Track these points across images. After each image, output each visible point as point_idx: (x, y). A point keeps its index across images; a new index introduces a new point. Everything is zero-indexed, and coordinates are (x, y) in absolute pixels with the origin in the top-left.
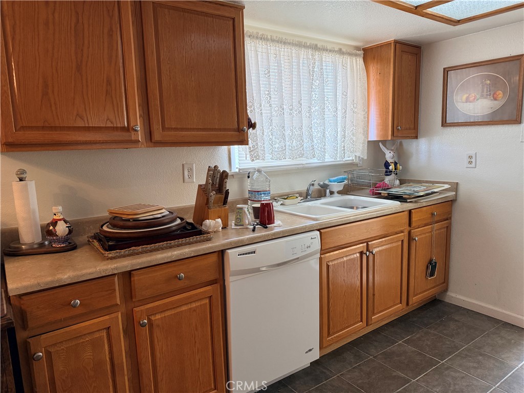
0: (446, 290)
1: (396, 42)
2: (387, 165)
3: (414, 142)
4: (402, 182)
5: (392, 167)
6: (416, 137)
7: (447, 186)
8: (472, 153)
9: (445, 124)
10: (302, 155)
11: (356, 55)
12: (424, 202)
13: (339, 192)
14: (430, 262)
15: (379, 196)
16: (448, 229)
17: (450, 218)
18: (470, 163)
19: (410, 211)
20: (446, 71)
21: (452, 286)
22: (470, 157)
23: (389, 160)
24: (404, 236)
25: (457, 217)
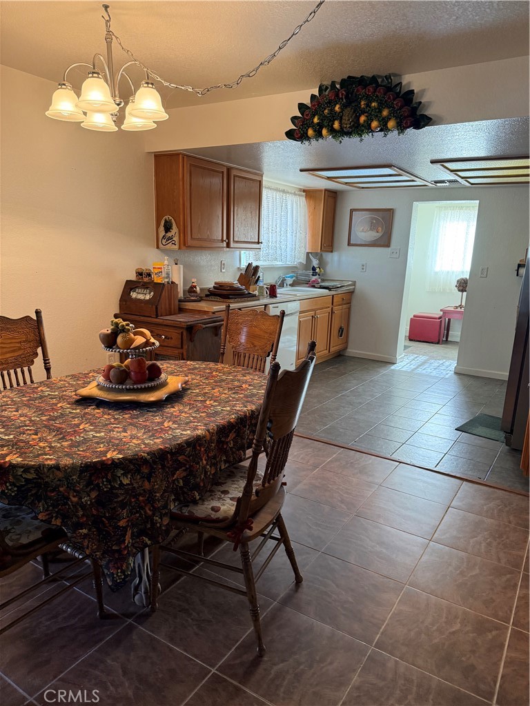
0: (346, 348)
1: (326, 190)
2: (314, 269)
3: (330, 254)
4: (323, 280)
5: (318, 270)
6: (332, 252)
7: (350, 283)
8: (364, 263)
9: (349, 244)
10: (276, 259)
11: (302, 196)
12: (340, 291)
13: (290, 285)
14: (341, 328)
15: (314, 287)
16: (349, 309)
17: (350, 303)
18: (363, 269)
19: (333, 296)
20: (352, 211)
21: (350, 345)
22: (363, 265)
23: (316, 266)
24: (329, 310)
25: (354, 302)
